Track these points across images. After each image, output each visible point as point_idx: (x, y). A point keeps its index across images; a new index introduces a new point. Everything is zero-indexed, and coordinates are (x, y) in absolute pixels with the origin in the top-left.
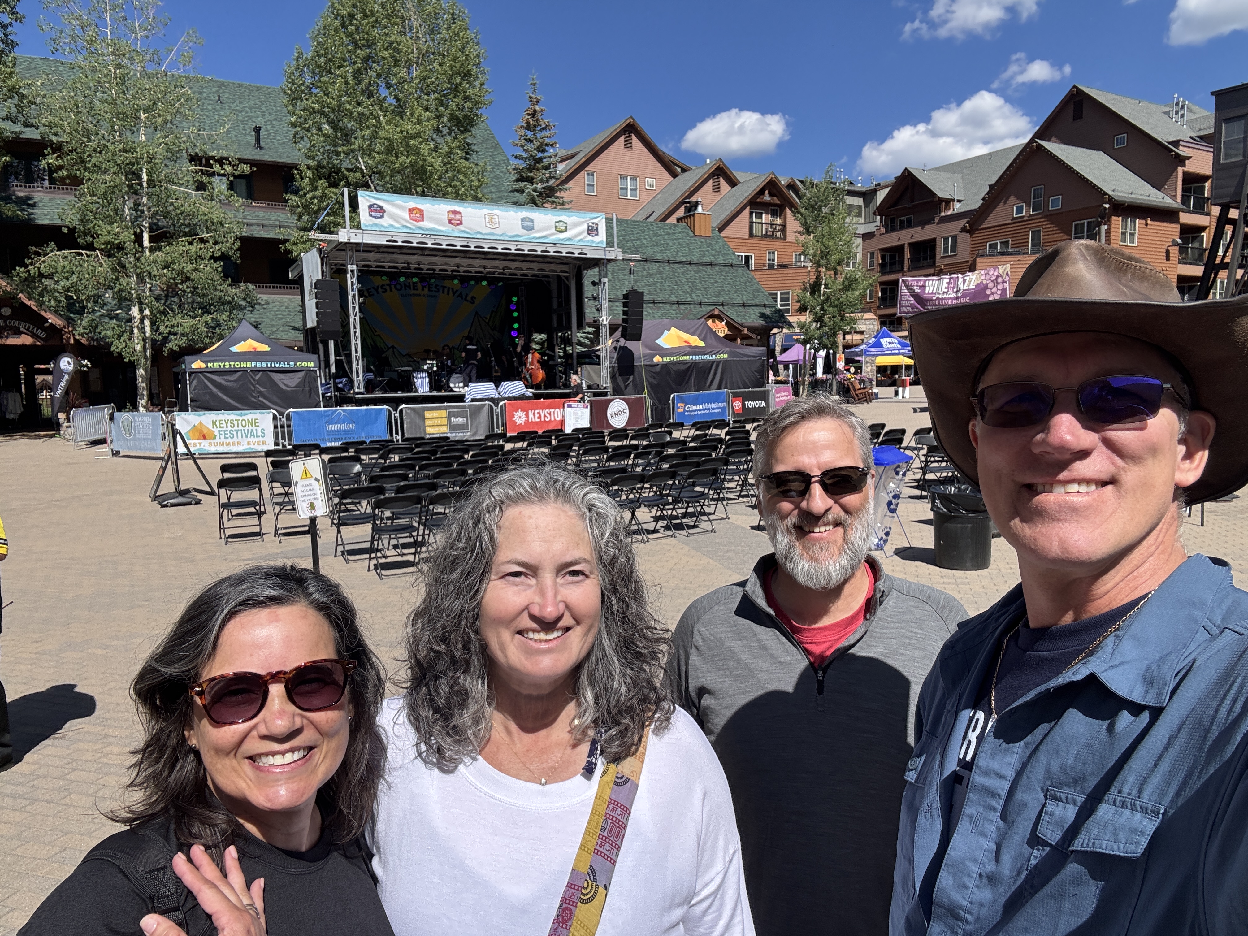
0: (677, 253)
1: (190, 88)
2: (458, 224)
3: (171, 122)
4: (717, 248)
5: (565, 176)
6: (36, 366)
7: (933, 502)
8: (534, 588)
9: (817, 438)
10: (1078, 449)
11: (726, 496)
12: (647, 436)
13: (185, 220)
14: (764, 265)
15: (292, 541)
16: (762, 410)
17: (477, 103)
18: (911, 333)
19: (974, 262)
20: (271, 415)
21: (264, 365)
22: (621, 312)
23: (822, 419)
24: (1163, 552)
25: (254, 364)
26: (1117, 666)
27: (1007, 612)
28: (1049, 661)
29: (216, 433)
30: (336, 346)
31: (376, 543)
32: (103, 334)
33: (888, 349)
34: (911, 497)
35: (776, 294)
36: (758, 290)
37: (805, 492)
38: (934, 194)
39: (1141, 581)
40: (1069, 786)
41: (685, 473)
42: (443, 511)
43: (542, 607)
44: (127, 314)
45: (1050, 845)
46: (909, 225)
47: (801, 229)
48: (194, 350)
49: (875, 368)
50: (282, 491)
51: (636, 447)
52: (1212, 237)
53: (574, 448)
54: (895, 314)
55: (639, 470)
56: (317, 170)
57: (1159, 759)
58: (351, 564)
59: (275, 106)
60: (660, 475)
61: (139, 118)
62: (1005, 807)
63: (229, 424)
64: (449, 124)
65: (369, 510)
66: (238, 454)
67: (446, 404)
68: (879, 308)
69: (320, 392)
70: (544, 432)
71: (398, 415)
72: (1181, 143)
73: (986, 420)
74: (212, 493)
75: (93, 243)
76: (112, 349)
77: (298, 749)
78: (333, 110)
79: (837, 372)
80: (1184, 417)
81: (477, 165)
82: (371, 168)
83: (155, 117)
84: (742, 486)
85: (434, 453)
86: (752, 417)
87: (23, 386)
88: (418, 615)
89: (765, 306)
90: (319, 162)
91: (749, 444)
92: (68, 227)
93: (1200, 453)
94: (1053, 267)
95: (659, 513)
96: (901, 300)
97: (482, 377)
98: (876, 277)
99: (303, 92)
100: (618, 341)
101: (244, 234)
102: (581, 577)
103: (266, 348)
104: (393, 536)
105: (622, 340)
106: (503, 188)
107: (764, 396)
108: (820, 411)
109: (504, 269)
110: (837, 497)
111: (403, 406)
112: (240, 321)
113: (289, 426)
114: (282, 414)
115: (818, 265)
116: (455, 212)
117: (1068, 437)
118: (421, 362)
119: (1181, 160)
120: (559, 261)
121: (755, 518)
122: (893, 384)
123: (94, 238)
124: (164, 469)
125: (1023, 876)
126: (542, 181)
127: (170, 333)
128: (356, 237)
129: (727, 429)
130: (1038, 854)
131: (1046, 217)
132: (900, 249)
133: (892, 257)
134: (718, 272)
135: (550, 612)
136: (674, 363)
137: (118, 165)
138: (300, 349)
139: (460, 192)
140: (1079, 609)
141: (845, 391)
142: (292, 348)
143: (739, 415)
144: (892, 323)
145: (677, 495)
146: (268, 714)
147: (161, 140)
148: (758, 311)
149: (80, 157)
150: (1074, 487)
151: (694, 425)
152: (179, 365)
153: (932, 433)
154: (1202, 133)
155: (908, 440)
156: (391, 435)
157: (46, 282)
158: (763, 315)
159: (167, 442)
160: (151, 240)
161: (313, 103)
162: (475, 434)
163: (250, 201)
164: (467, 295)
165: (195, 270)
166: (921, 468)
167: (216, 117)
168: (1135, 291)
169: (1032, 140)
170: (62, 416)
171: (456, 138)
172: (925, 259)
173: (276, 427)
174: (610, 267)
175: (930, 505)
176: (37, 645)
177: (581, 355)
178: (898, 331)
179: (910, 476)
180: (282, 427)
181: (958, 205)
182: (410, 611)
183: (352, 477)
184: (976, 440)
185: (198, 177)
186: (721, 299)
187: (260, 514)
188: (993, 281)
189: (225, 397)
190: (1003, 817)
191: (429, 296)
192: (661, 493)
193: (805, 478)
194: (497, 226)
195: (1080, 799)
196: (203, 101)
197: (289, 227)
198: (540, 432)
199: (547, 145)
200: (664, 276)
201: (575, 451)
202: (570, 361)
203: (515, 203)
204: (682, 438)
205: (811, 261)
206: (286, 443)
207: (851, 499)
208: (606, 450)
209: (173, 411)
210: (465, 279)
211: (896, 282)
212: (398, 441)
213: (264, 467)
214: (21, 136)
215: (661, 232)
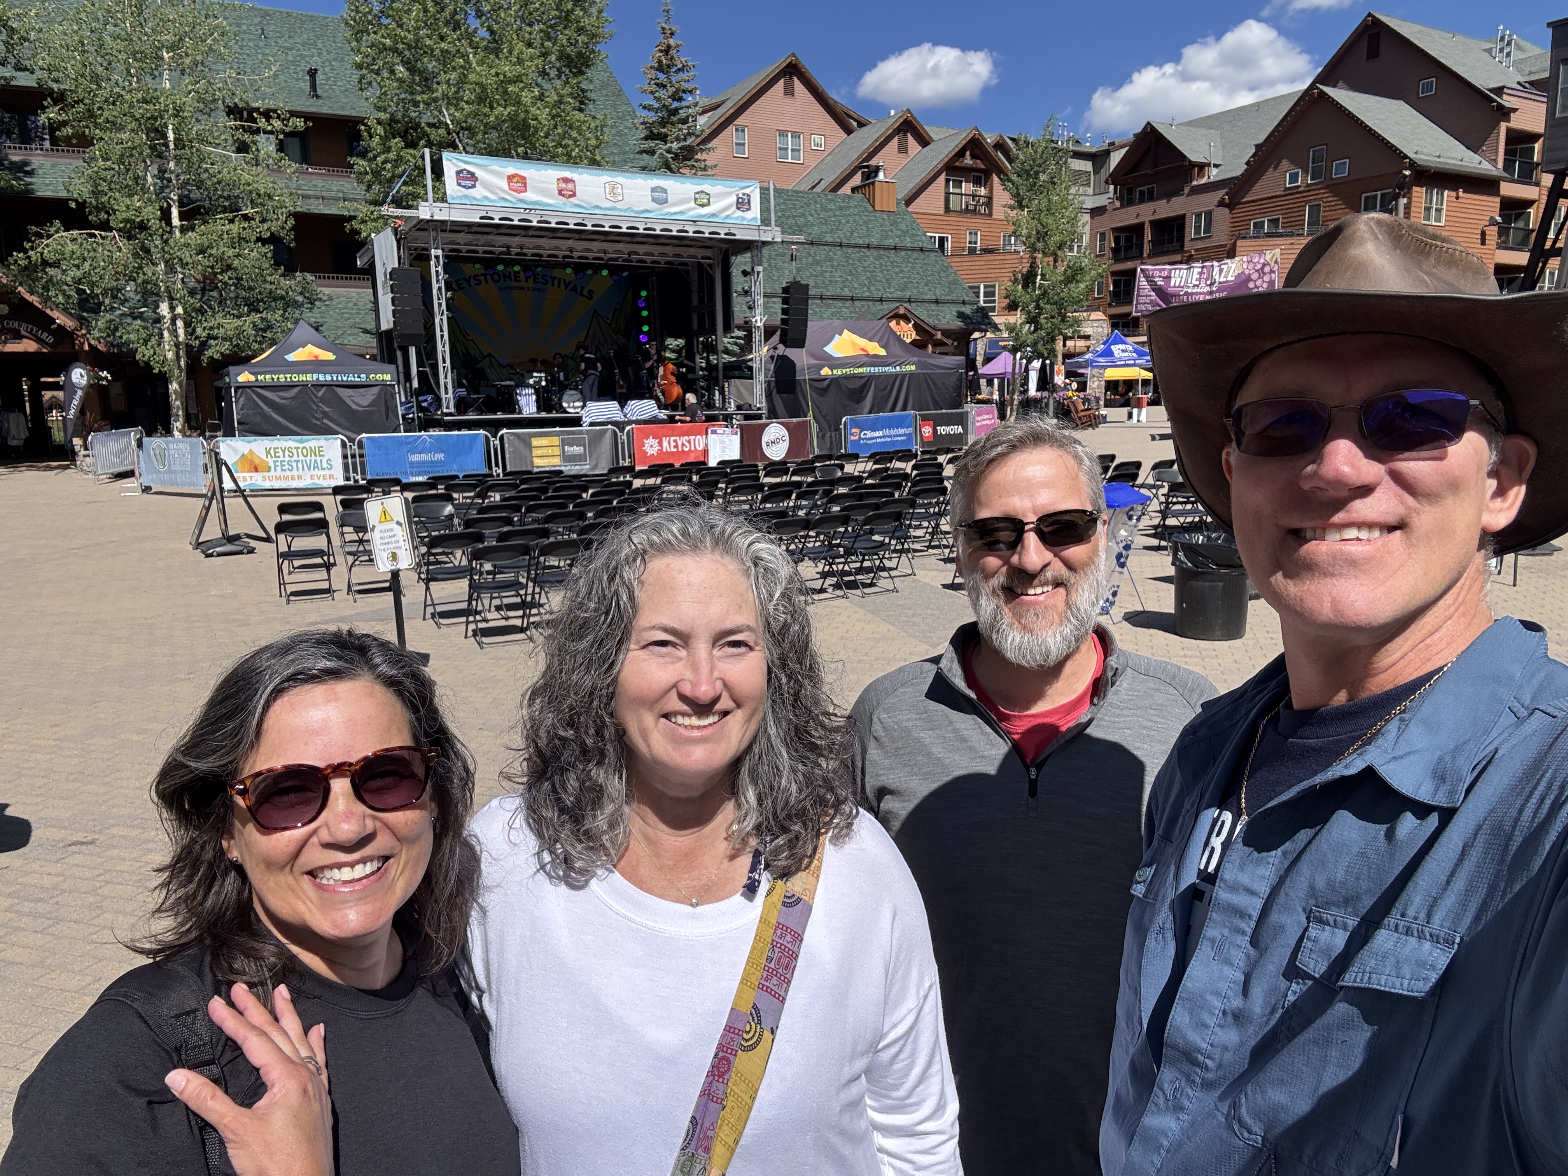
0: (852, 233)
1: (226, 18)
2: (571, 196)
3: (202, 64)
4: (903, 227)
5: (708, 132)
6: (43, 379)
7: (1175, 555)
8: (682, 662)
9: (1031, 474)
10: (1359, 483)
11: (912, 546)
12: (813, 470)
13: (223, 191)
14: (963, 249)
15: (371, 600)
16: (960, 439)
17: (594, 36)
18: (1150, 339)
19: (1234, 245)
20: (339, 442)
21: (328, 378)
22: (780, 311)
23: (1038, 449)
24: (1464, 614)
25: (315, 376)
26: (1401, 757)
27: (1265, 689)
28: (1316, 751)
29: (271, 464)
30: (418, 353)
31: (474, 603)
32: (124, 338)
33: (1120, 359)
34: (1146, 548)
35: (979, 287)
36: (955, 282)
37: (1016, 543)
38: (1184, 157)
39: (1435, 651)
40: (1338, 907)
41: (861, 518)
42: (556, 564)
43: (695, 685)
44: (155, 312)
45: (1313, 978)
46: (1149, 197)
47: (1012, 202)
48: (239, 358)
49: (1103, 383)
50: (355, 537)
51: (798, 485)
52: (1541, 215)
53: (720, 485)
54: (1130, 314)
55: (801, 513)
56: (389, 125)
57: (1452, 874)
58: (444, 629)
59: (334, 42)
60: (828, 520)
61: (162, 58)
62: (1256, 930)
63: (287, 453)
64: (558, 65)
65: (465, 562)
66: (299, 491)
67: (557, 429)
68: (1110, 305)
69: (400, 413)
70: (682, 465)
71: (497, 442)
72: (1506, 90)
73: (1243, 447)
74: (268, 540)
75: (108, 220)
76: (137, 357)
77: (370, 859)
78: (409, 47)
79: (1054, 389)
80: (1497, 443)
81: (594, 118)
82: (459, 123)
83: (181, 57)
84: (932, 534)
85: (545, 490)
86: (945, 446)
87: (27, 404)
88: (535, 693)
89: (964, 303)
90: (392, 115)
91: (941, 481)
92: (76, 201)
93: (1515, 490)
94: (1333, 250)
95: (827, 568)
96: (1138, 295)
97: (604, 393)
98: (1107, 265)
99: (370, 23)
100: (775, 348)
101: (298, 209)
102: (743, 649)
103: (330, 356)
104: (495, 595)
105: (781, 347)
106: (627, 149)
107: (962, 420)
108: (1037, 439)
109: (629, 254)
110: (1057, 549)
111: (504, 431)
112: (296, 322)
113: (361, 456)
114: (352, 440)
115: (1033, 249)
116: (566, 180)
117: (1346, 469)
118: (526, 375)
119: (1505, 113)
120: (701, 244)
121: (948, 574)
122: (1126, 404)
123: (109, 215)
124: (208, 509)
125: (1278, 1016)
126: (678, 139)
127: (210, 337)
128: (441, 213)
129: (914, 462)
130: (1296, 990)
131: (1328, 187)
132: (1138, 228)
133: (1128, 239)
134: (904, 258)
135: (704, 691)
136: (847, 377)
137: (136, 120)
138: (373, 358)
139: (573, 154)
140: (1354, 688)
141: (1064, 412)
142: (363, 356)
143: (929, 443)
144: (1126, 325)
145: (850, 546)
146: (331, 816)
147: (190, 87)
148: (955, 309)
149: (89, 110)
150: (1352, 533)
151: (871, 457)
152: (222, 377)
153: (1175, 467)
154: (1533, 78)
155: (1145, 476)
156: (490, 468)
157: (51, 271)
158: (961, 315)
159: (210, 475)
160: (182, 217)
161: (383, 37)
162: (595, 467)
163: (305, 166)
164: (582, 288)
165: (238, 256)
166: (1160, 512)
167: (260, 56)
168: (1439, 279)
169: (1312, 86)
170: (77, 441)
171: (567, 82)
172: (1171, 241)
173: (345, 457)
174: (765, 251)
175: (1170, 559)
176: (56, 729)
177: (728, 367)
178: (1134, 335)
179: (1146, 522)
180: (353, 456)
181: (1214, 171)
182: (525, 687)
183: (443, 521)
184: (1230, 472)
185: (239, 134)
186: (908, 294)
187: (328, 566)
188: (1257, 271)
189: (280, 419)
190: (1254, 942)
191: (534, 289)
192: (830, 543)
193: (1016, 526)
194: (620, 198)
195: (1352, 922)
196: (242, 36)
197: (355, 200)
198: (677, 465)
199: (684, 91)
200: (835, 263)
201: (721, 489)
202: (714, 374)
203: (644, 168)
204: (856, 474)
205: (1024, 244)
206: (359, 477)
207: (1075, 552)
208: (761, 488)
209: (216, 437)
210: (580, 268)
211: (1132, 273)
212: (498, 475)
213: (332, 508)
214: (12, 83)
215: (832, 206)
